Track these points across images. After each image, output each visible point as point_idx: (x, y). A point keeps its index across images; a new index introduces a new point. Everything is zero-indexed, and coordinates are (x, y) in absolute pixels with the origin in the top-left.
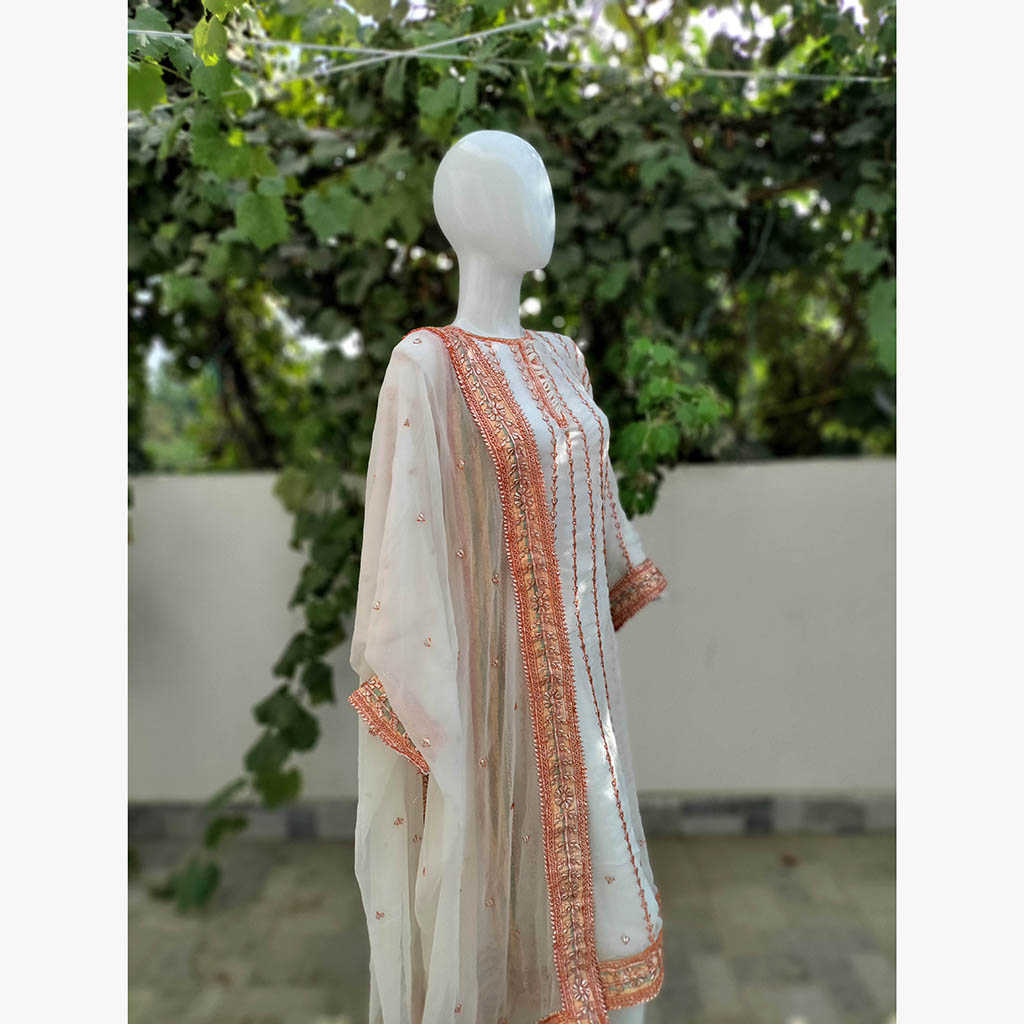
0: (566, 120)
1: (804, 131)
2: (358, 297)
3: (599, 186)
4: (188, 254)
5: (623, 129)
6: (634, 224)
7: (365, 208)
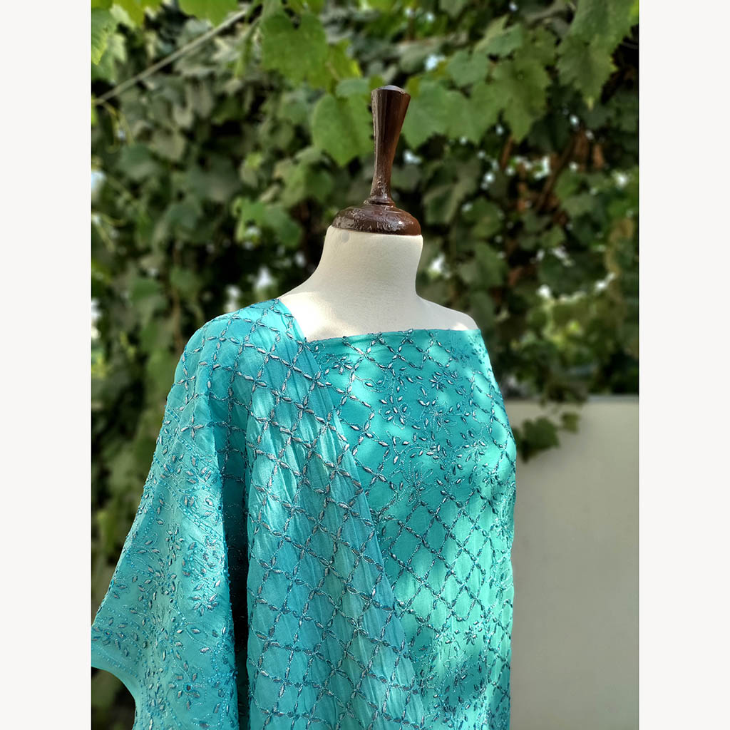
2: (448, 217)
4: (270, 183)
7: (465, 101)
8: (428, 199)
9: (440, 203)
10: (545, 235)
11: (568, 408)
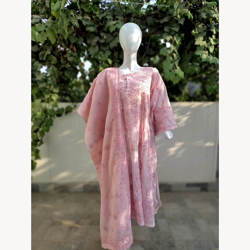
0: (95, 15)
2: (44, 59)
3: (104, 32)
5: (108, 17)
6: (111, 41)
7: (40, 34)
8: (40, 54)
9: (43, 55)
10: (66, 65)
11: (75, 104)
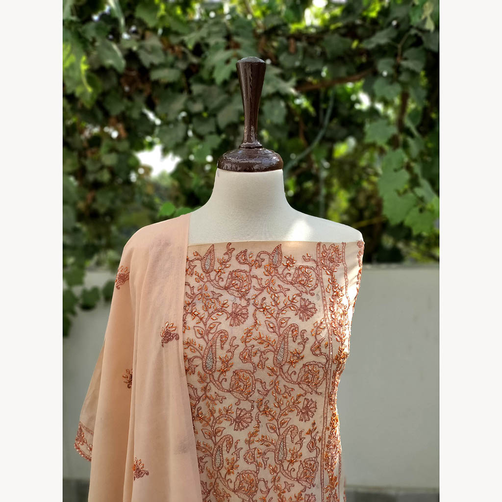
0: (177, 34)
1: (348, 40)
3: (201, 81)
5: (212, 41)
6: (221, 107)
10: (100, 173)
